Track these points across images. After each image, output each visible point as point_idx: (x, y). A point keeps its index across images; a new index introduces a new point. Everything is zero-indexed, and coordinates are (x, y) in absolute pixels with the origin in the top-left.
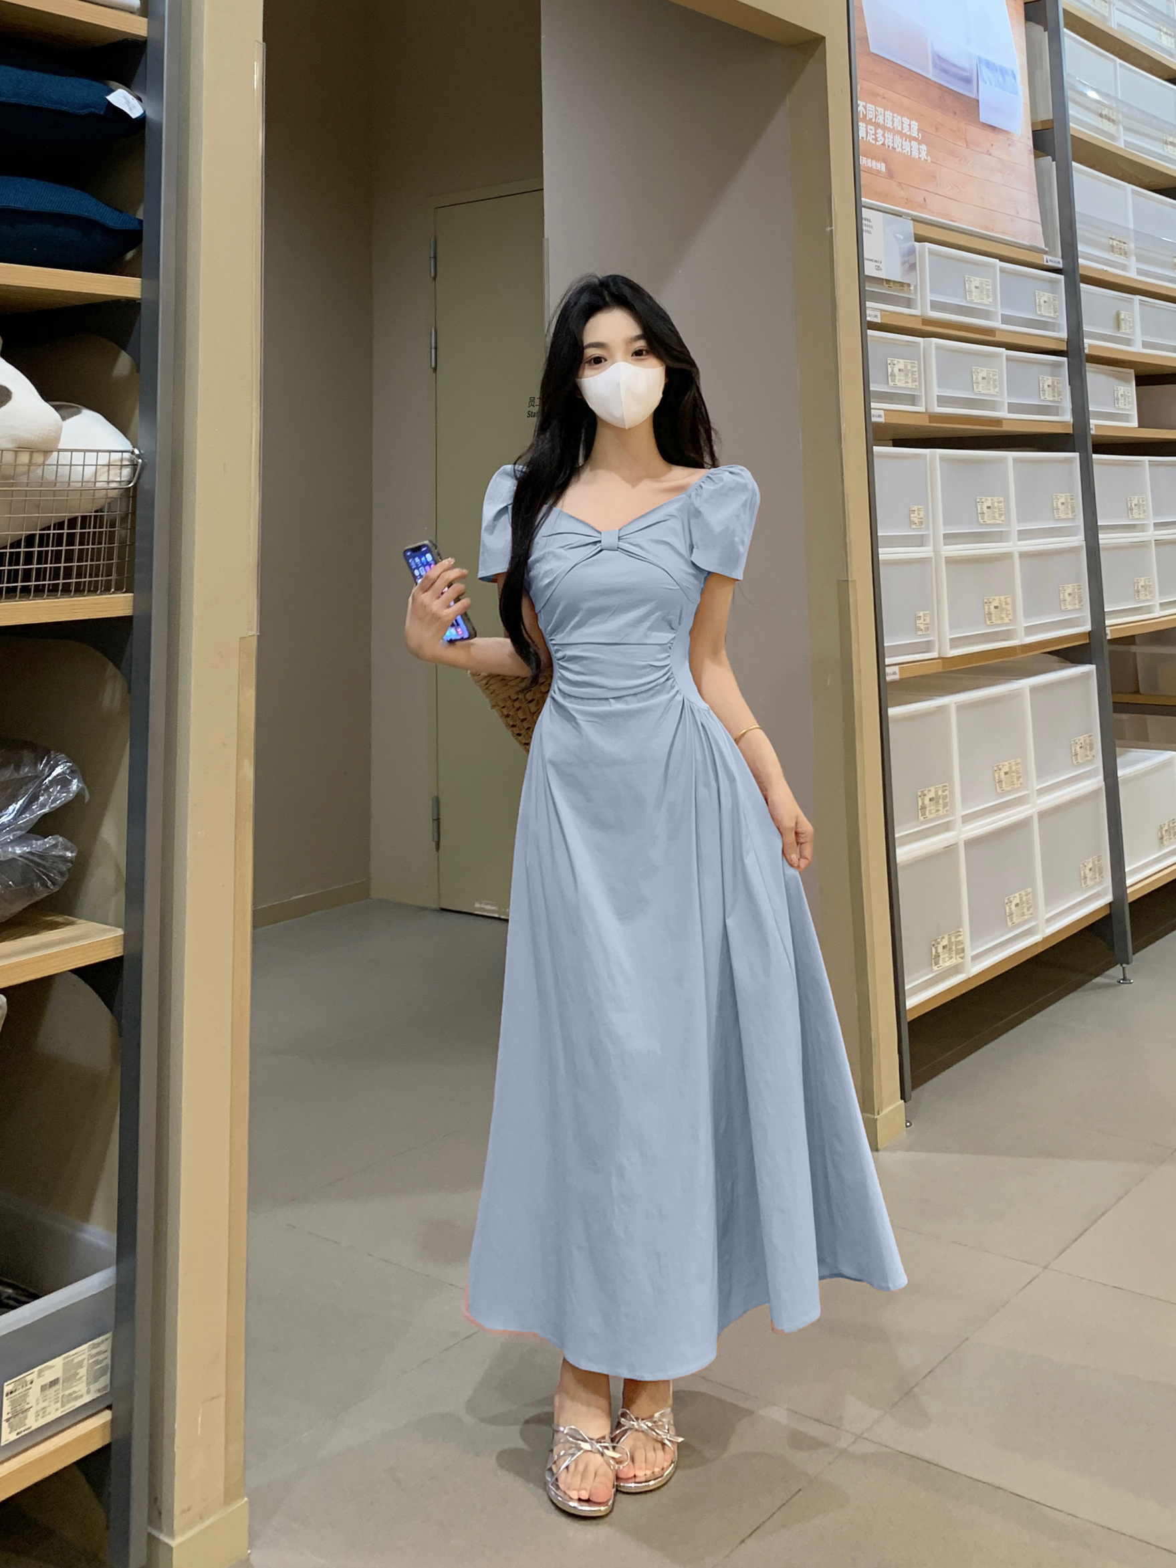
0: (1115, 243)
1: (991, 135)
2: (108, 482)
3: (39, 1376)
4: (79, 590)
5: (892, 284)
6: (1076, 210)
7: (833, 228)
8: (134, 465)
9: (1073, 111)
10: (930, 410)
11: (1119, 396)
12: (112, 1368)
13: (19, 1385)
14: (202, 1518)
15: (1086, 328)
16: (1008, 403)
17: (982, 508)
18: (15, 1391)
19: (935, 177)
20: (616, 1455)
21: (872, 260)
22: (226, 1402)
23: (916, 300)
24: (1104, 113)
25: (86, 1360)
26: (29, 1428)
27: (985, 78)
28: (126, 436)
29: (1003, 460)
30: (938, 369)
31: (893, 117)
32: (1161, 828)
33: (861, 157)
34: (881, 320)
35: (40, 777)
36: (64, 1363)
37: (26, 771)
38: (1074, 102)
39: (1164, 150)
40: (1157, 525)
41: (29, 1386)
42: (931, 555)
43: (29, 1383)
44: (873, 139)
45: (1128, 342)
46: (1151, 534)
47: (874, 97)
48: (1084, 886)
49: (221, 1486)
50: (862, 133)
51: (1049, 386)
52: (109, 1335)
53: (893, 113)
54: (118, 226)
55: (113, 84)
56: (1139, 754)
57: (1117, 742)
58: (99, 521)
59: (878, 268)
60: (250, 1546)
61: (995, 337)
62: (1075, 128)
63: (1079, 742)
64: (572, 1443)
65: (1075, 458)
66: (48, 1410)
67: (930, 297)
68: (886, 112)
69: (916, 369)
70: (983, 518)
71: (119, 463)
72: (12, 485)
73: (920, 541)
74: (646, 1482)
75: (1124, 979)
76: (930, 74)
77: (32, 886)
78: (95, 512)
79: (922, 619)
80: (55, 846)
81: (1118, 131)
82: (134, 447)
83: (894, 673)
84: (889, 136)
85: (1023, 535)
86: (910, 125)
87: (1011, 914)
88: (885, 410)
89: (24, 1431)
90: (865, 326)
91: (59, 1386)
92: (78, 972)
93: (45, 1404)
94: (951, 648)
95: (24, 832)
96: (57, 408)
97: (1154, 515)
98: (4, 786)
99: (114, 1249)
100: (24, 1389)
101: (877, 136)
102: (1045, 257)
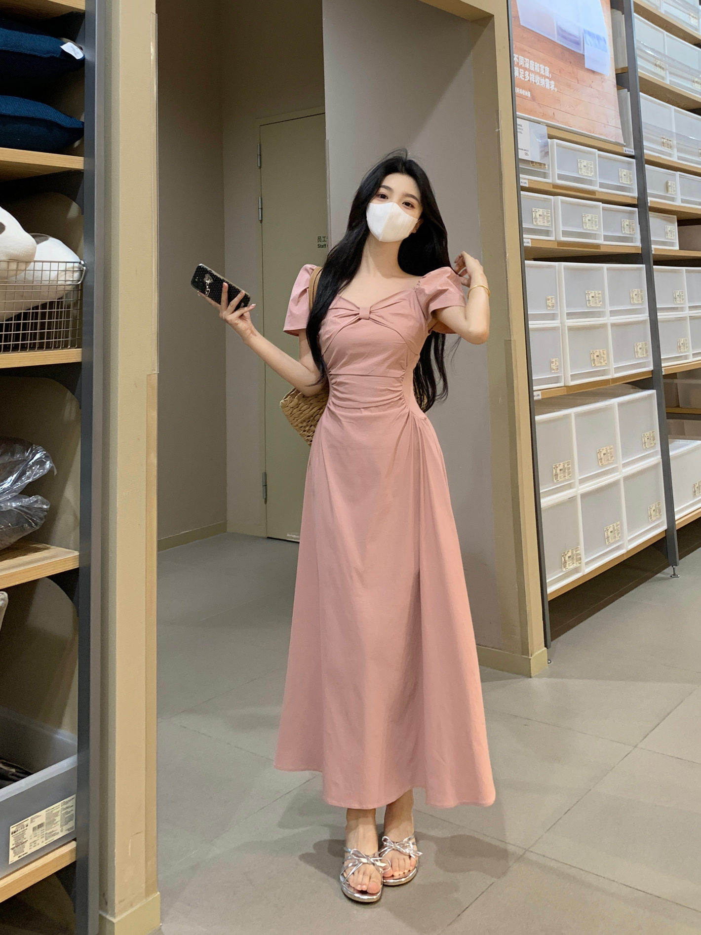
0: (665, 141)
1: (592, 76)
2: (65, 281)
3: (32, 821)
4: (49, 347)
5: (534, 164)
6: (642, 121)
7: (500, 129)
8: (81, 271)
9: (640, 62)
10: (558, 239)
11: (668, 231)
12: (76, 816)
13: (19, 827)
14: (131, 905)
15: (649, 191)
16: (604, 235)
17: (589, 297)
18: (17, 831)
19: (559, 100)
20: (383, 865)
21: (522, 149)
22: (146, 835)
23: (549, 173)
24: (657, 63)
25: (60, 812)
26: (25, 854)
27: (589, 43)
28: (76, 253)
29: (601, 269)
30: (562, 216)
31: (535, 64)
32: (695, 486)
33: (516, 88)
34: (529, 185)
35: (26, 460)
36: (46, 814)
37: (18, 456)
38: (641, 57)
39: (692, 86)
40: (691, 308)
41: (26, 828)
42: (559, 325)
43: (25, 826)
44: (523, 77)
45: (673, 199)
46: (687, 313)
47: (523, 52)
48: (650, 520)
49: (144, 885)
50: (516, 74)
51: (627, 225)
52: (74, 796)
53: (535, 62)
54: (68, 126)
55: (65, 40)
56: (681, 443)
57: (669, 436)
58: (59, 304)
59: (526, 154)
60: (162, 920)
61: (595, 195)
62: (641, 72)
63: (646, 436)
64: (356, 859)
65: (643, 268)
66: (38, 842)
67: (557, 172)
68: (531, 61)
69: (549, 215)
70: (589, 303)
71: (72, 270)
72: (6, 282)
73: (553, 317)
74: (399, 879)
75: (674, 575)
76: (556, 39)
77: (23, 526)
78: (59, 299)
79: (554, 363)
80: (36, 502)
81: (666, 74)
82: (81, 260)
83: (538, 395)
84: (532, 75)
85: (613, 313)
86: (544, 69)
87: (608, 537)
88: (531, 239)
89: (23, 855)
90: (520, 189)
91: (44, 828)
92: (51, 577)
93: (36, 838)
94: (572, 380)
95: (17, 494)
96: (33, 236)
97: (689, 301)
98: (4, 466)
99: (77, 744)
100: (22, 830)
101: (526, 75)
102: (624, 148)
